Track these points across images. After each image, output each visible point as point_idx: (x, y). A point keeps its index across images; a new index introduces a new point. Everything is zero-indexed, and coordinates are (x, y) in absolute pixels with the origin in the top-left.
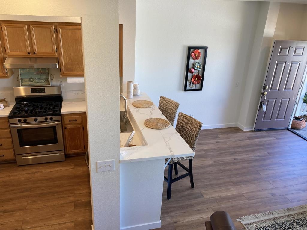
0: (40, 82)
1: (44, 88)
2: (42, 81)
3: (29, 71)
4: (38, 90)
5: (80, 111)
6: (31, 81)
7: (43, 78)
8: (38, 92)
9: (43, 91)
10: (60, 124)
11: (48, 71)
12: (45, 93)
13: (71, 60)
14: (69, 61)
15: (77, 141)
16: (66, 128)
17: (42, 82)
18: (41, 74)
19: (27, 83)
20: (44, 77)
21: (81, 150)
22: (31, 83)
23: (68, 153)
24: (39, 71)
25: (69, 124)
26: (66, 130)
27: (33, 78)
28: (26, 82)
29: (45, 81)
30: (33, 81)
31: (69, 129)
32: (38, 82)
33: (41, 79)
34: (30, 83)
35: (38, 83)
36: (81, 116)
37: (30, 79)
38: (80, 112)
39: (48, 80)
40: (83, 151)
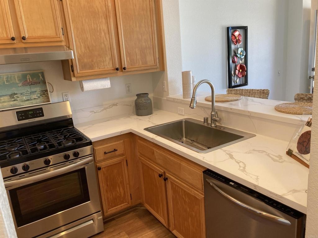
0: (32, 100)
1: (42, 108)
2: (34, 96)
3: (7, 82)
4: (30, 113)
5: (121, 132)
6: (13, 99)
7: (36, 92)
8: (30, 116)
9: (39, 113)
10: (91, 161)
11: (42, 79)
12: (44, 116)
13: (88, 48)
14: (86, 51)
15: (118, 190)
16: (99, 169)
17: (35, 99)
18: (32, 84)
19: (5, 104)
20: (38, 89)
21: (126, 203)
22: (15, 102)
23: (106, 214)
24: (27, 80)
25: (104, 160)
26: (99, 172)
27: (16, 94)
28: (4, 102)
29: (39, 97)
30: (18, 99)
31: (104, 169)
32: (28, 100)
33: (32, 93)
34: (12, 103)
35: (28, 102)
36: (122, 141)
37: (12, 96)
38: (122, 134)
39: (45, 95)
40: (129, 205)
